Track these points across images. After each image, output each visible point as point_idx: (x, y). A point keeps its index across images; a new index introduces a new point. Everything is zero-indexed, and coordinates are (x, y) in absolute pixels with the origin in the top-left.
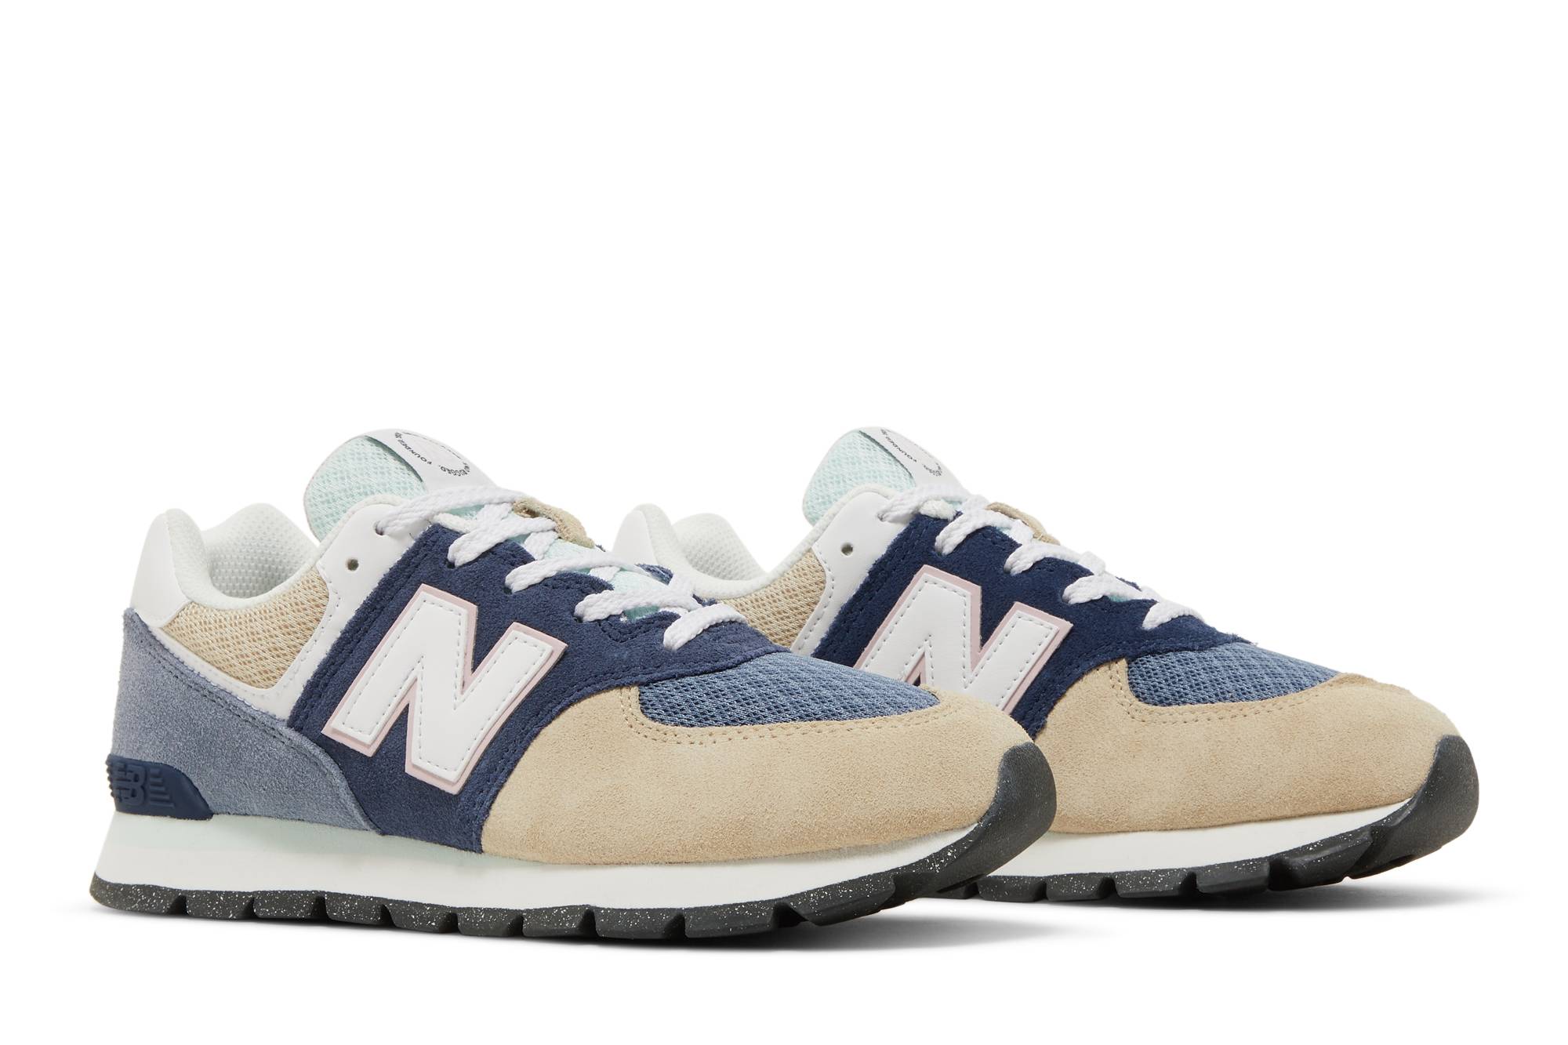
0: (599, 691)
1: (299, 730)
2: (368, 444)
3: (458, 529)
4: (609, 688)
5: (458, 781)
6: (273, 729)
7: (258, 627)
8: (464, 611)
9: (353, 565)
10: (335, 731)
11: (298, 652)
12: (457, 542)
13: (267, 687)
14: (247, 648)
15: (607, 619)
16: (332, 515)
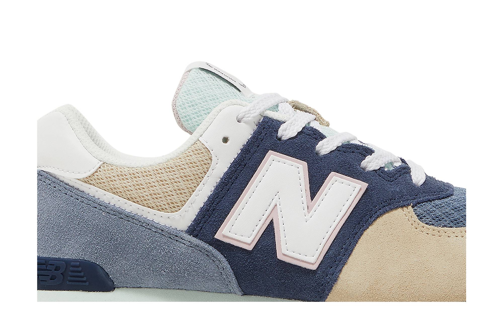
0: (391, 209)
1: (196, 236)
2: (202, 72)
3: (280, 119)
4: (396, 208)
5: (316, 262)
6: (177, 236)
7: (165, 176)
8: (300, 167)
9: (225, 140)
10: (224, 236)
11: (193, 191)
12: (282, 127)
13: (172, 212)
14: (158, 189)
15: (379, 169)
16: (196, 113)
